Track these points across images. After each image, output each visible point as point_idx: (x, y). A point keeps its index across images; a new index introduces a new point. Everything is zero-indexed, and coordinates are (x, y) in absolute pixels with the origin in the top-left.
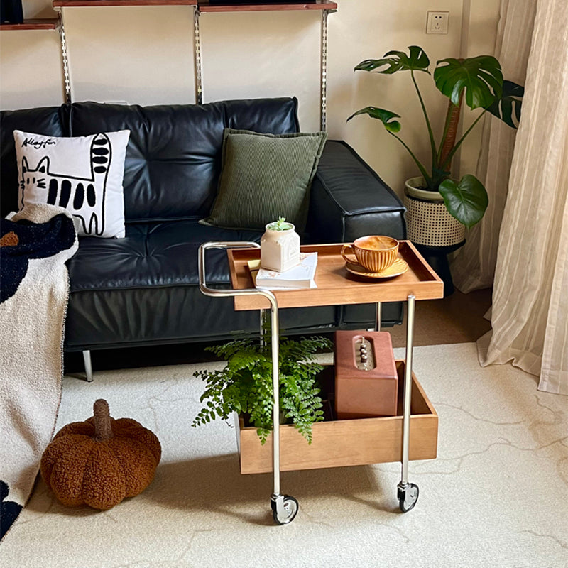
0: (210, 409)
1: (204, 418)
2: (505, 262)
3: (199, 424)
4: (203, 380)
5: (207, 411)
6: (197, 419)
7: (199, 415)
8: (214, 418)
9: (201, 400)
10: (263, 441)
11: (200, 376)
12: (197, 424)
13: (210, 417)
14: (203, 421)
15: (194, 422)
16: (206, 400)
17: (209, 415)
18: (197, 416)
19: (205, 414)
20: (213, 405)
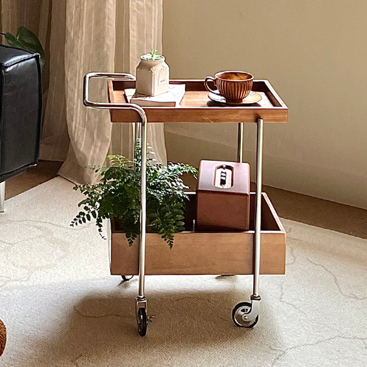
0: (86, 213)
1: (81, 219)
2: (76, 95)
3: (76, 224)
4: (82, 192)
5: (83, 214)
6: (75, 219)
7: (77, 217)
8: (89, 219)
9: (79, 205)
10: (131, 243)
11: (79, 189)
12: (74, 224)
13: (86, 219)
14: (80, 222)
15: (72, 222)
16: (83, 206)
17: (85, 217)
18: (75, 217)
19: (82, 216)
20: (89, 209)
